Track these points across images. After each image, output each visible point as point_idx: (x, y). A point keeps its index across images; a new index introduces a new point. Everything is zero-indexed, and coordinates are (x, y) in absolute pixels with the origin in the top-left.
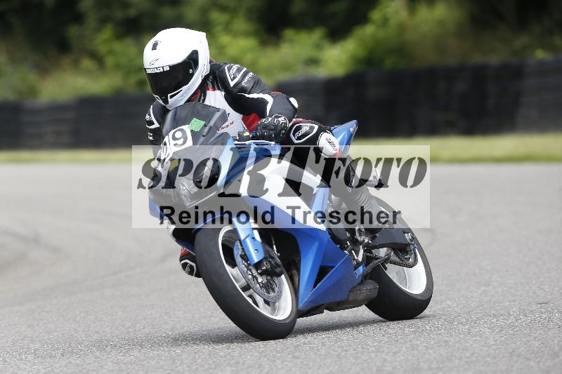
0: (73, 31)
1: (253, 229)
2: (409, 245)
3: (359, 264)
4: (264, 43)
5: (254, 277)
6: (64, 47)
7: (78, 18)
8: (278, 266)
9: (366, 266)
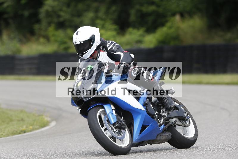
0: (36, 27)
1: (112, 109)
2: (185, 117)
3: (161, 125)
4: (118, 34)
5: (112, 129)
6: (32, 33)
7: (38, 21)
8: (124, 125)
9: (165, 125)
